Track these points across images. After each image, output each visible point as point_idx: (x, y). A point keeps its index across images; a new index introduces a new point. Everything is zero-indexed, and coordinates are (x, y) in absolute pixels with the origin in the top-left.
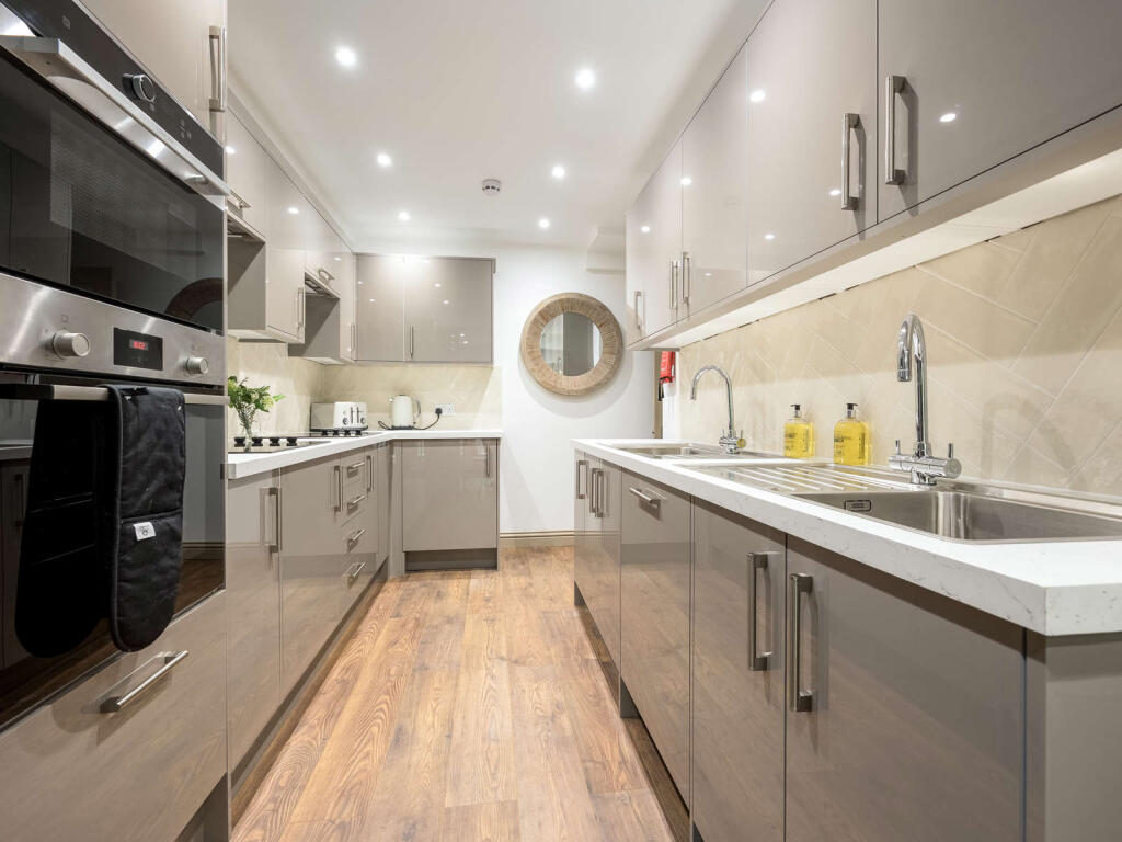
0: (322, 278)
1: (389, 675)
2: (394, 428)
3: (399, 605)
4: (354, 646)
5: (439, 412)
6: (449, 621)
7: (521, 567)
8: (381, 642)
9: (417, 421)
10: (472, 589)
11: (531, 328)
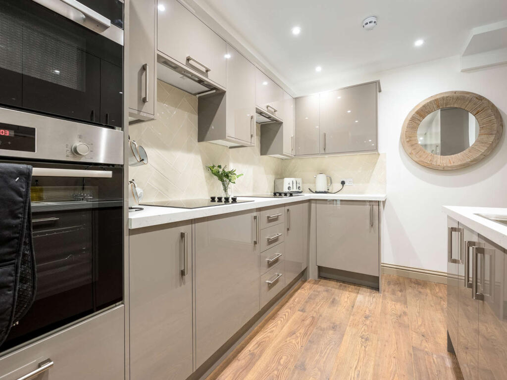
0: (269, 111)
1: (279, 362)
2: (316, 192)
3: (306, 302)
4: (271, 326)
5: (343, 183)
6: (334, 328)
7: (400, 294)
8: (286, 330)
9: (330, 188)
10: (357, 304)
11: (409, 124)
